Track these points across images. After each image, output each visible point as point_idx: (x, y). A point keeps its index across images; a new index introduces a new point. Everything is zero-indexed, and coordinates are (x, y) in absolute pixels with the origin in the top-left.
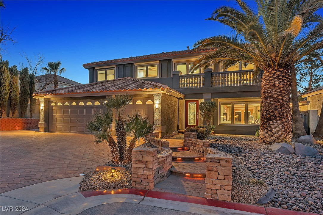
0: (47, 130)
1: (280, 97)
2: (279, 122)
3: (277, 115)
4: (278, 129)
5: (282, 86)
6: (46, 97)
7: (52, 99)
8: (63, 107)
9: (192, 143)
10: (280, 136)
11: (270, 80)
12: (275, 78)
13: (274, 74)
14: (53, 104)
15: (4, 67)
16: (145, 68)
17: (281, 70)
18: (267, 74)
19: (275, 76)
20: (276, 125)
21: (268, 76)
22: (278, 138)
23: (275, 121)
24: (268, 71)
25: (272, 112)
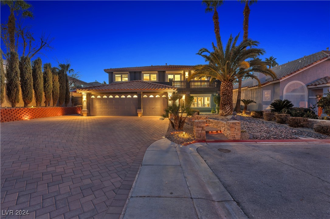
0: (89, 114)
1: (230, 95)
2: (229, 106)
3: (229, 103)
4: (229, 109)
5: (230, 90)
6: (88, 92)
7: (93, 93)
8: (102, 99)
9: (198, 117)
10: (229, 112)
11: (225, 87)
12: (227, 86)
13: (227, 84)
14: (93, 97)
15: (48, 68)
16: (149, 75)
17: (230, 82)
18: (224, 84)
19: (228, 85)
20: (228, 107)
21: (224, 85)
22: (228, 113)
23: (227, 106)
24: (224, 83)
25: (226, 101)
